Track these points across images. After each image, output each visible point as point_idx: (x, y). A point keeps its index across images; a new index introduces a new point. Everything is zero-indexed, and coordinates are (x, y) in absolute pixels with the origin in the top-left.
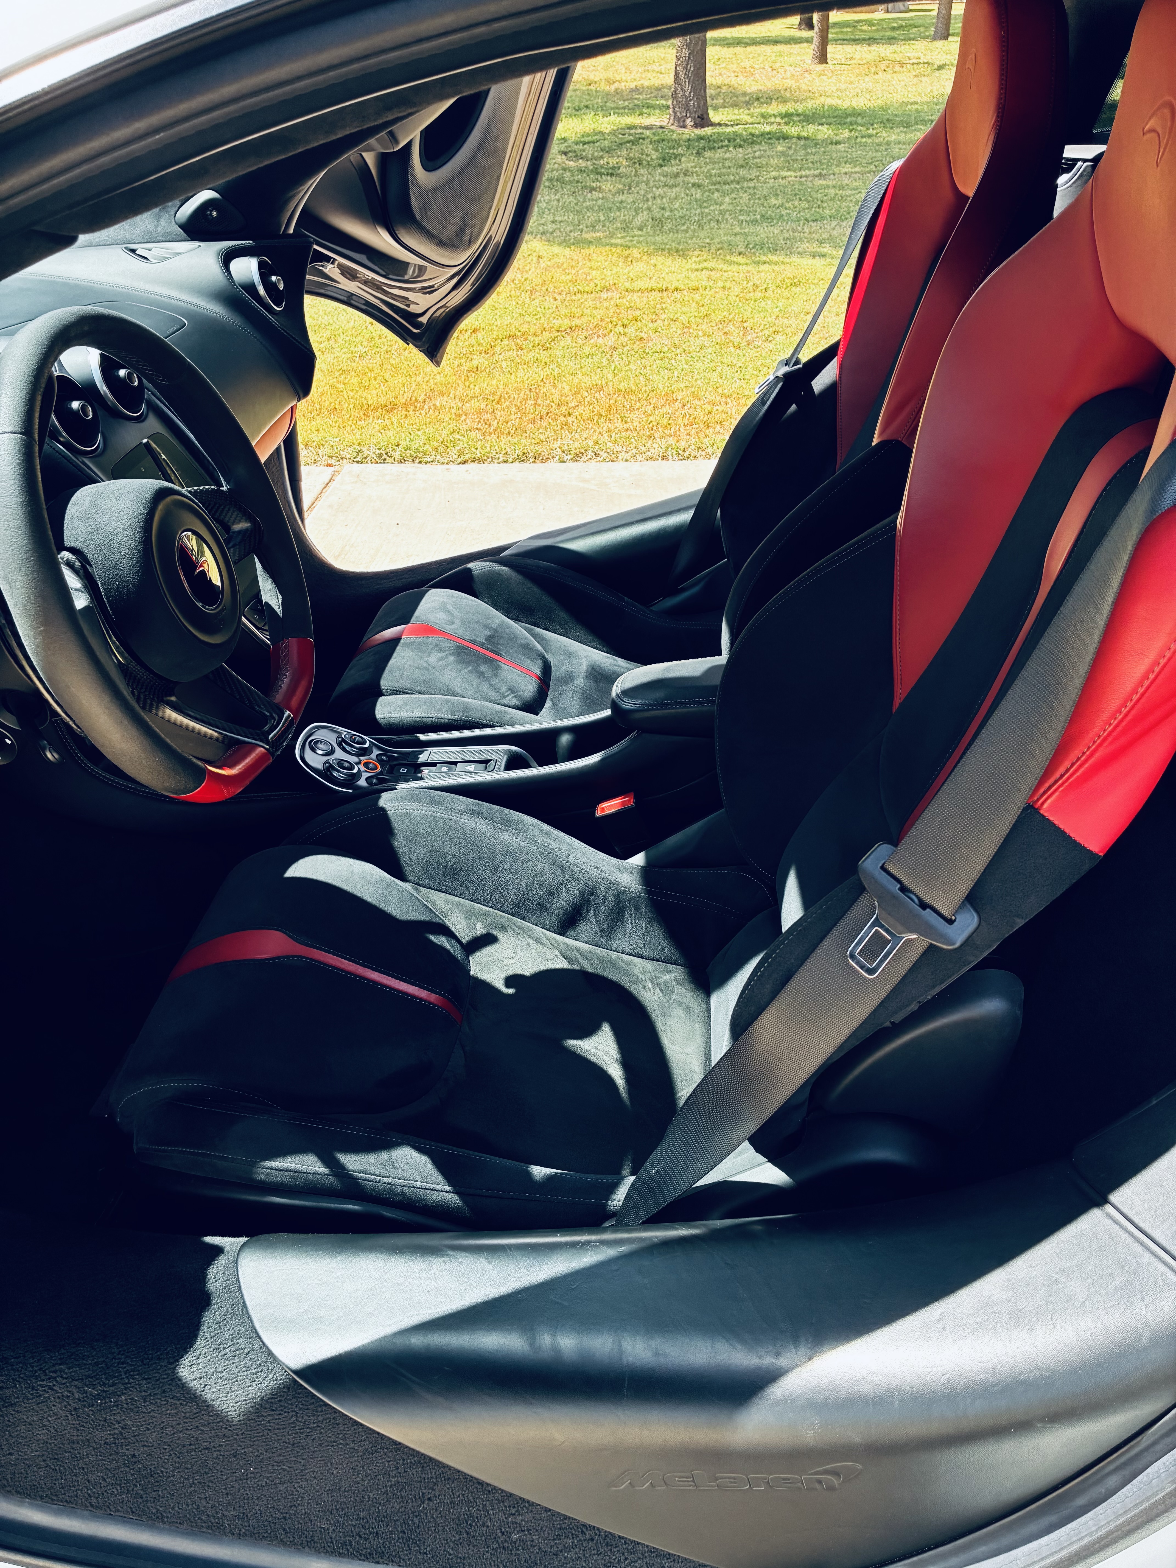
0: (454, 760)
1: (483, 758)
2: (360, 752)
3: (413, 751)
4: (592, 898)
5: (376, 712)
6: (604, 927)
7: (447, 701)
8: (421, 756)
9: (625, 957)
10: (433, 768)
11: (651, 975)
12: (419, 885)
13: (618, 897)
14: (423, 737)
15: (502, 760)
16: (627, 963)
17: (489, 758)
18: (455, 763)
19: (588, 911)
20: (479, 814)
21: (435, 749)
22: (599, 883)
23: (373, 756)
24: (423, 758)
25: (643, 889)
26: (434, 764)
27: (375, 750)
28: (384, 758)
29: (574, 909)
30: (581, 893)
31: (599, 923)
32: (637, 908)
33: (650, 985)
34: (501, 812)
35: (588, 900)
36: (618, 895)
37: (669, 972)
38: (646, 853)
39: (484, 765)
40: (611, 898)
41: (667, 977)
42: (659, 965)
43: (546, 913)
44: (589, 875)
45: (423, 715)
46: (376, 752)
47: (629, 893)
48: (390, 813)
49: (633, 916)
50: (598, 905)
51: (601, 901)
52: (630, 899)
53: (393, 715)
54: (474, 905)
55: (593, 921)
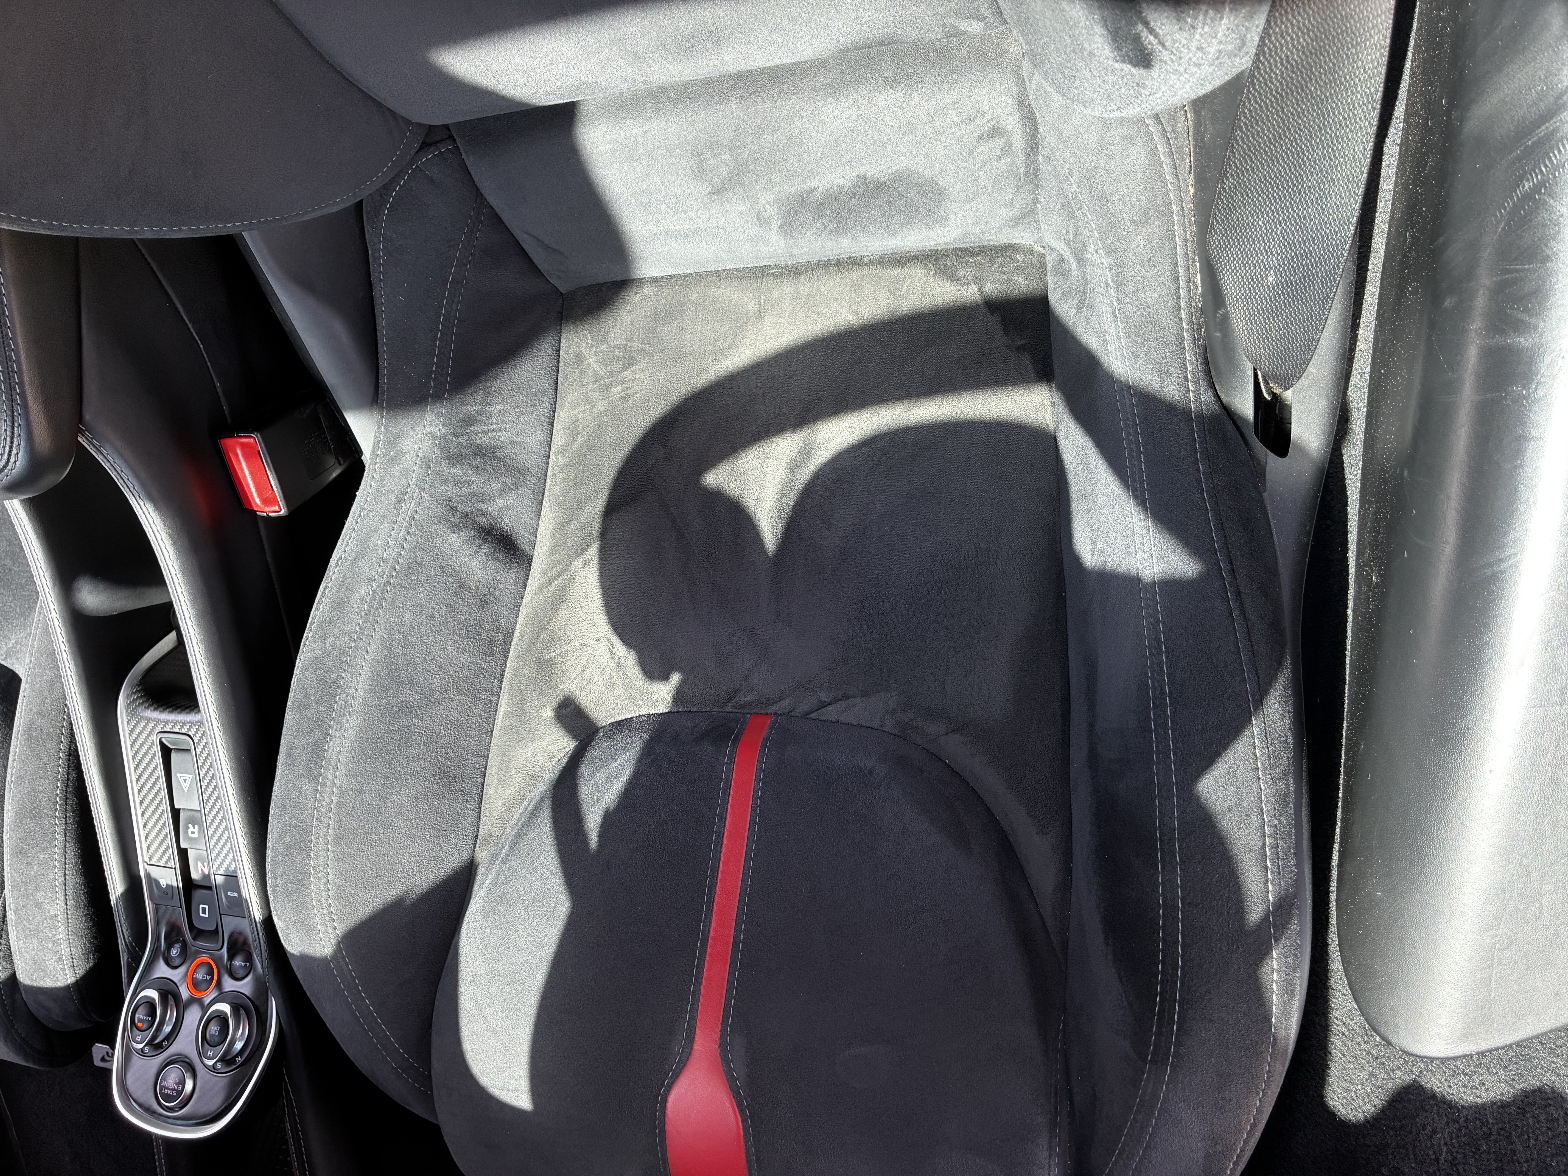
0: (168, 817)
1: (159, 760)
2: (171, 1001)
3: (151, 898)
4: (460, 507)
5: (60, 984)
6: (509, 481)
7: (20, 852)
8: (163, 882)
9: (559, 440)
10: (191, 854)
11: (594, 390)
12: (477, 836)
13: (454, 459)
14: (116, 886)
15: (158, 721)
16: (573, 433)
17: (157, 749)
18: (176, 814)
19: (483, 514)
20: (317, 752)
21: (142, 855)
22: (431, 495)
23: (176, 975)
24: (169, 878)
25: (433, 412)
26: (183, 854)
27: (157, 974)
28: (175, 952)
29: (485, 541)
30: (455, 528)
31: (503, 492)
32: (469, 421)
33: (617, 389)
34: (302, 706)
35: (466, 515)
36: (449, 458)
37: (579, 358)
38: (346, 409)
39: (174, 756)
40: (457, 471)
41: (592, 360)
42: (566, 378)
43: (497, 593)
44: (417, 517)
45: (60, 895)
46: (162, 970)
47: (443, 437)
48: (341, 928)
49: (485, 428)
50: (472, 494)
51: (466, 490)
52: (455, 435)
53: (64, 950)
54: (503, 728)
55: (500, 502)
